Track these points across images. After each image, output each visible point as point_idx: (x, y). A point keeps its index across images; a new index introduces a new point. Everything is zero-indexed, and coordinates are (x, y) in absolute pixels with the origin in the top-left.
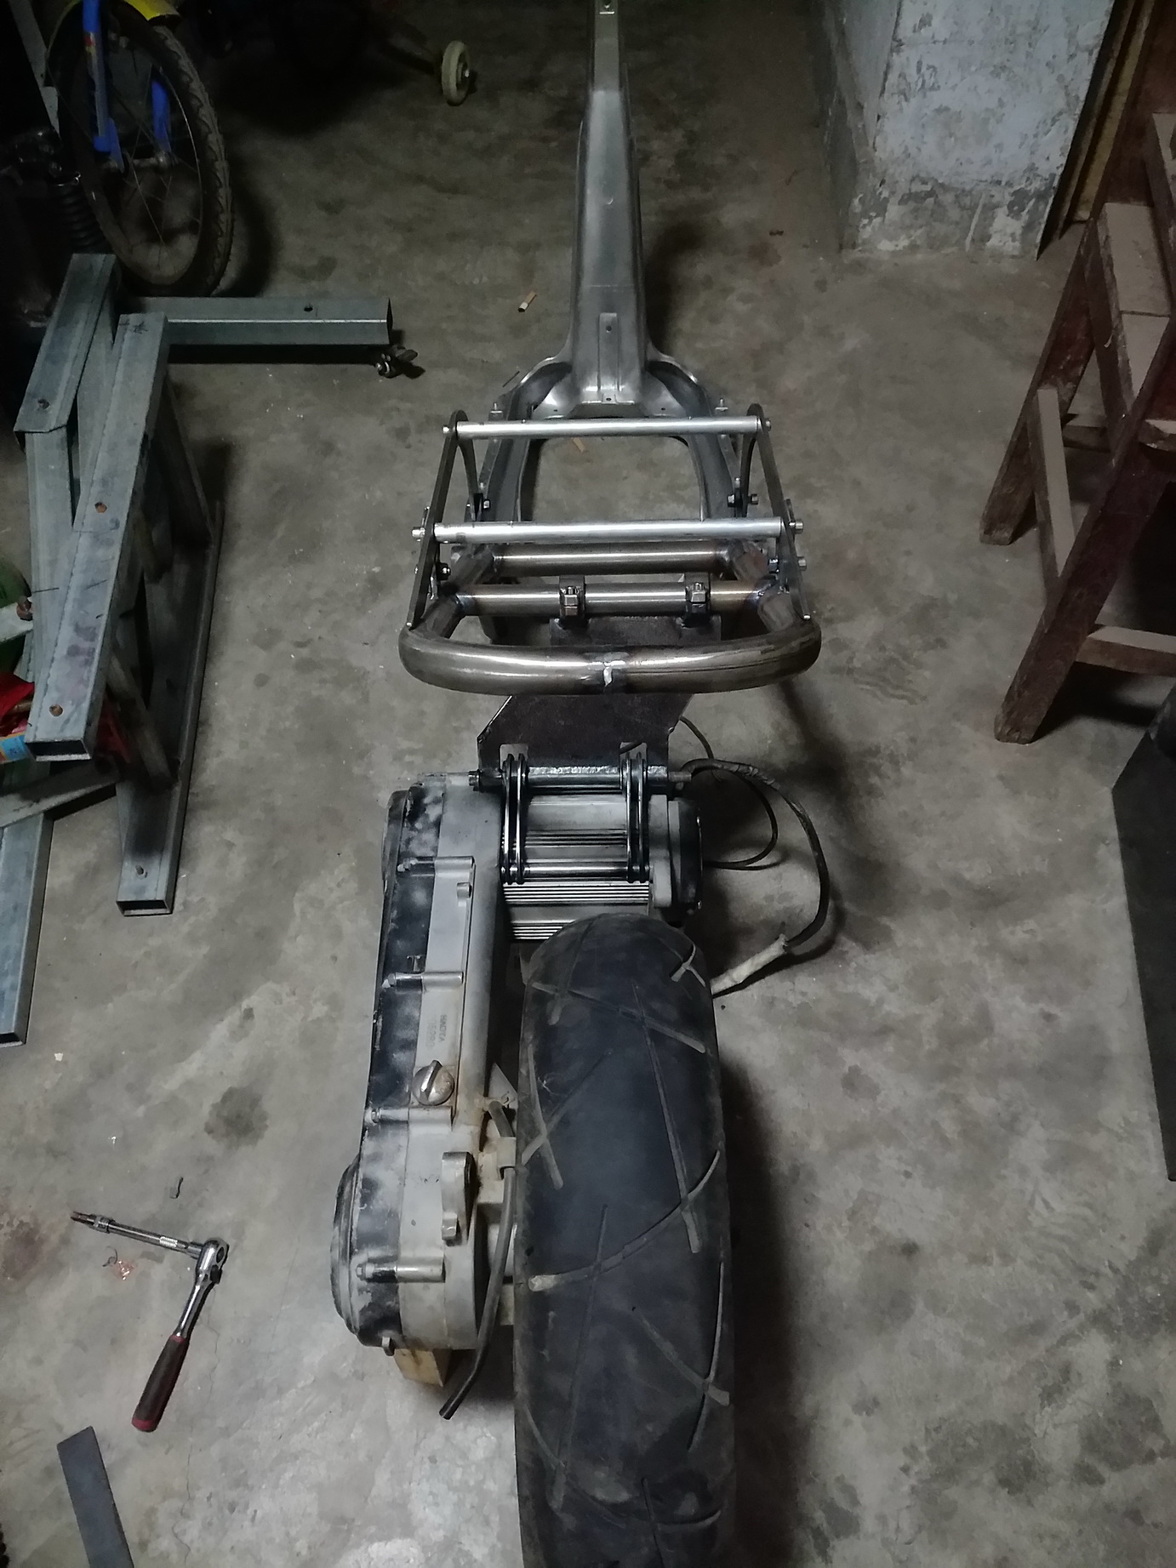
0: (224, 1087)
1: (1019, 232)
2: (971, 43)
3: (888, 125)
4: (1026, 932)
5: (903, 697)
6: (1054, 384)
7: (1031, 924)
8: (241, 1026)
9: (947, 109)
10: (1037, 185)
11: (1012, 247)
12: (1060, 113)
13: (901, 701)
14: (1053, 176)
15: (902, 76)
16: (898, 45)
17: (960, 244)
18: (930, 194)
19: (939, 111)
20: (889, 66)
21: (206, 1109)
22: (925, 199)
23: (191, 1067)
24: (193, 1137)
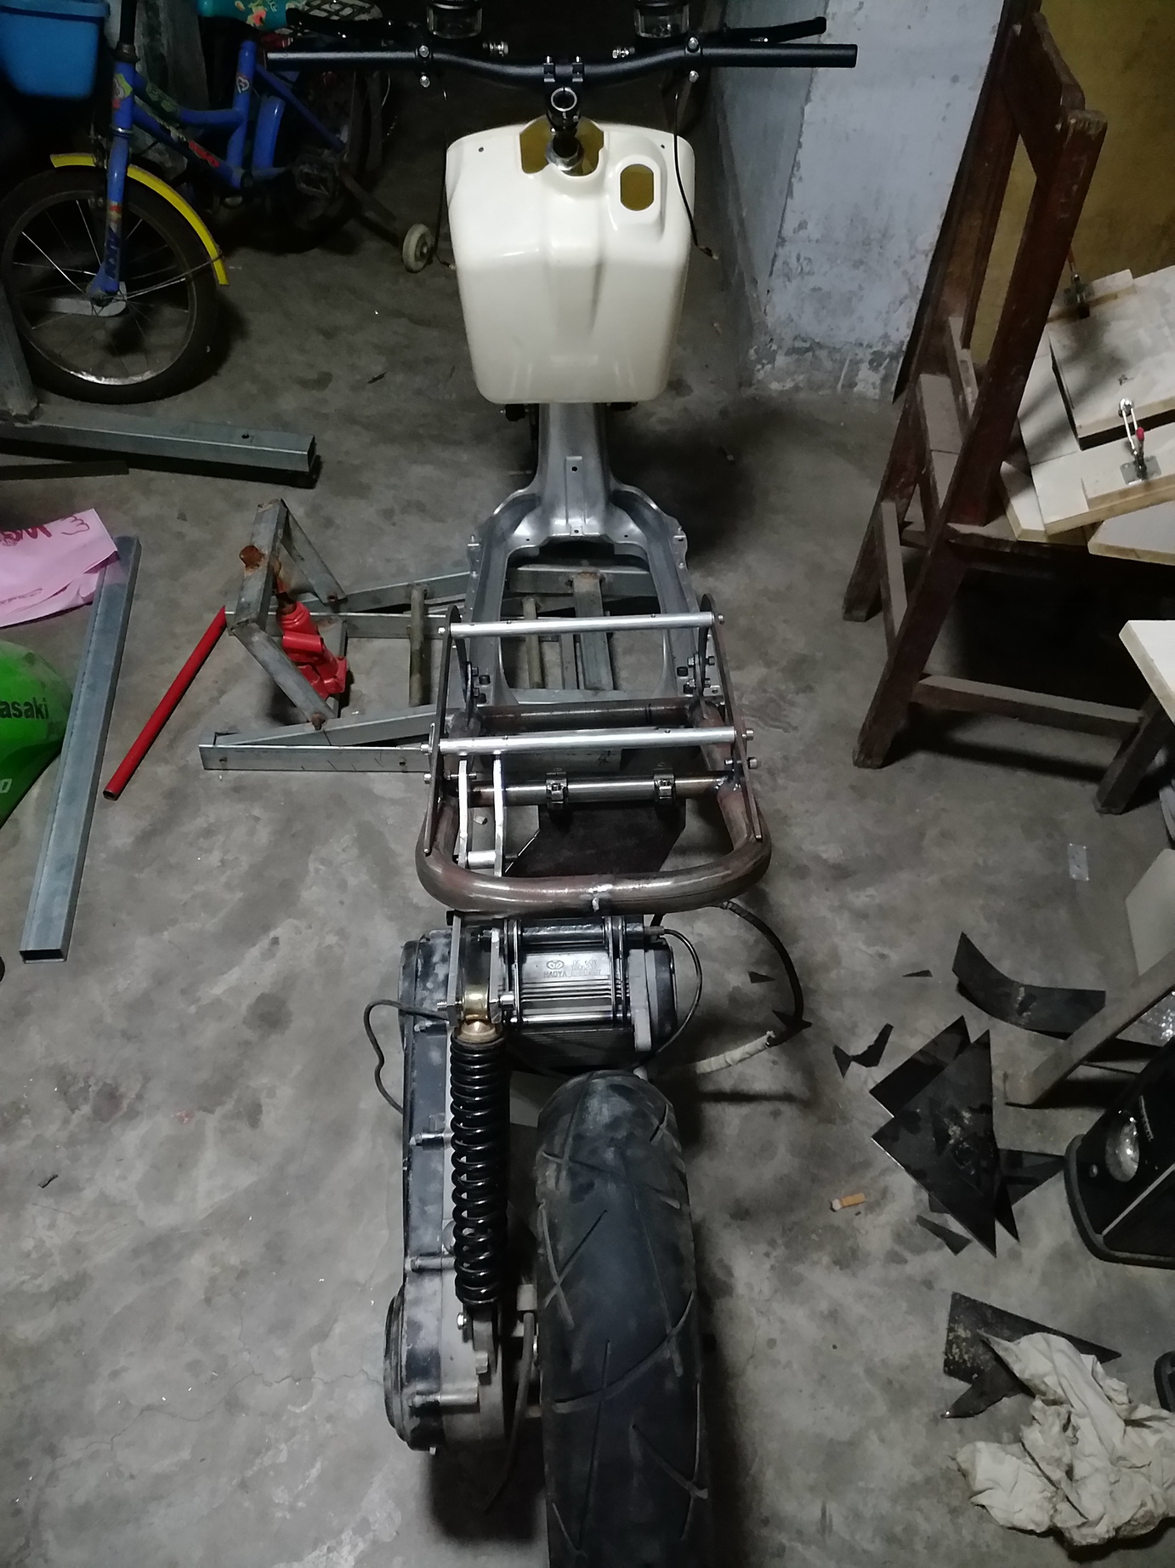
0: (256, 993)
1: (878, 382)
2: (837, 243)
3: (775, 297)
4: (867, 896)
5: (778, 727)
6: (893, 499)
7: (871, 891)
8: (269, 950)
9: (820, 289)
10: (890, 348)
11: (874, 393)
12: (906, 297)
13: (778, 730)
14: (902, 343)
15: (785, 263)
16: (782, 241)
17: (834, 387)
18: (808, 350)
19: (814, 290)
20: (775, 256)
21: (244, 1009)
22: (805, 352)
23: (233, 976)
24: (234, 1028)
